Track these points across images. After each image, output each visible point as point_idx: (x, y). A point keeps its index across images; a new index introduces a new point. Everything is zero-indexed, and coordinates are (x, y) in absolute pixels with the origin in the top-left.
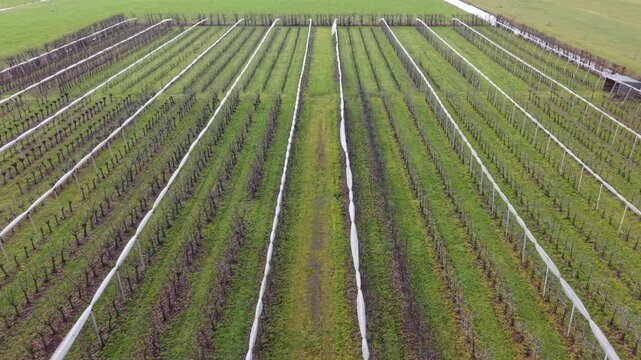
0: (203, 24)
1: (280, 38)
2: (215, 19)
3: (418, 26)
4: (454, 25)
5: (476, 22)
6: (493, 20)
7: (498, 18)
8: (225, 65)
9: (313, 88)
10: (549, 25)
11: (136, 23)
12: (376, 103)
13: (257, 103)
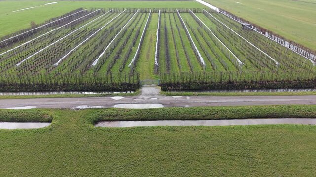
0: (111, 12)
1: (140, 16)
2: (116, 10)
3: (190, 13)
4: (204, 12)
5: (212, 11)
6: (218, 10)
7: (221, 10)
8: (121, 23)
9: (150, 27)
10: (239, 12)
11: (86, 11)
12: (169, 31)
13: (133, 30)
